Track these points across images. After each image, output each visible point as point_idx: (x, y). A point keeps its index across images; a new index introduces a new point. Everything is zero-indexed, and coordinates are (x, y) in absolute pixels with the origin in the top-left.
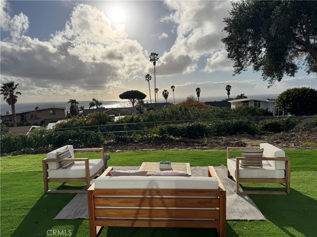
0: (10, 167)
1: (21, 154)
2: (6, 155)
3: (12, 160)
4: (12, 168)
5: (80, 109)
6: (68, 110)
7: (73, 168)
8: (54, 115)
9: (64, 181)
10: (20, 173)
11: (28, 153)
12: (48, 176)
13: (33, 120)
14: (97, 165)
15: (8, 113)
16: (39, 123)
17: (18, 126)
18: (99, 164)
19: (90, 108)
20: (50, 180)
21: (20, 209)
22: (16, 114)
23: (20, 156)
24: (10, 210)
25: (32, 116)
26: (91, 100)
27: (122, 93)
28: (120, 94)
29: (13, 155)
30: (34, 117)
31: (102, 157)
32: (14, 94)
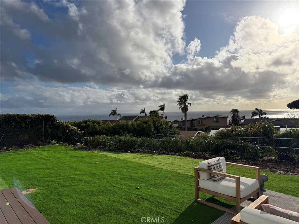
0: (174, 166)
1: (183, 156)
2: (173, 155)
3: (177, 160)
4: (175, 168)
5: (241, 118)
6: (229, 119)
7: (224, 183)
8: (217, 123)
9: (214, 194)
10: (180, 174)
11: (189, 156)
12: (199, 185)
13: (199, 126)
14: (250, 186)
15: (182, 119)
16: (204, 129)
17: (188, 130)
18: (252, 185)
19: (251, 117)
20: (200, 189)
21: (173, 210)
22: (187, 120)
23: (183, 157)
24: (166, 208)
25: (199, 123)
26: (254, 110)
27: (291, 102)
28: (288, 103)
29: (178, 156)
30: (201, 123)
31: (257, 177)
32: (187, 104)
